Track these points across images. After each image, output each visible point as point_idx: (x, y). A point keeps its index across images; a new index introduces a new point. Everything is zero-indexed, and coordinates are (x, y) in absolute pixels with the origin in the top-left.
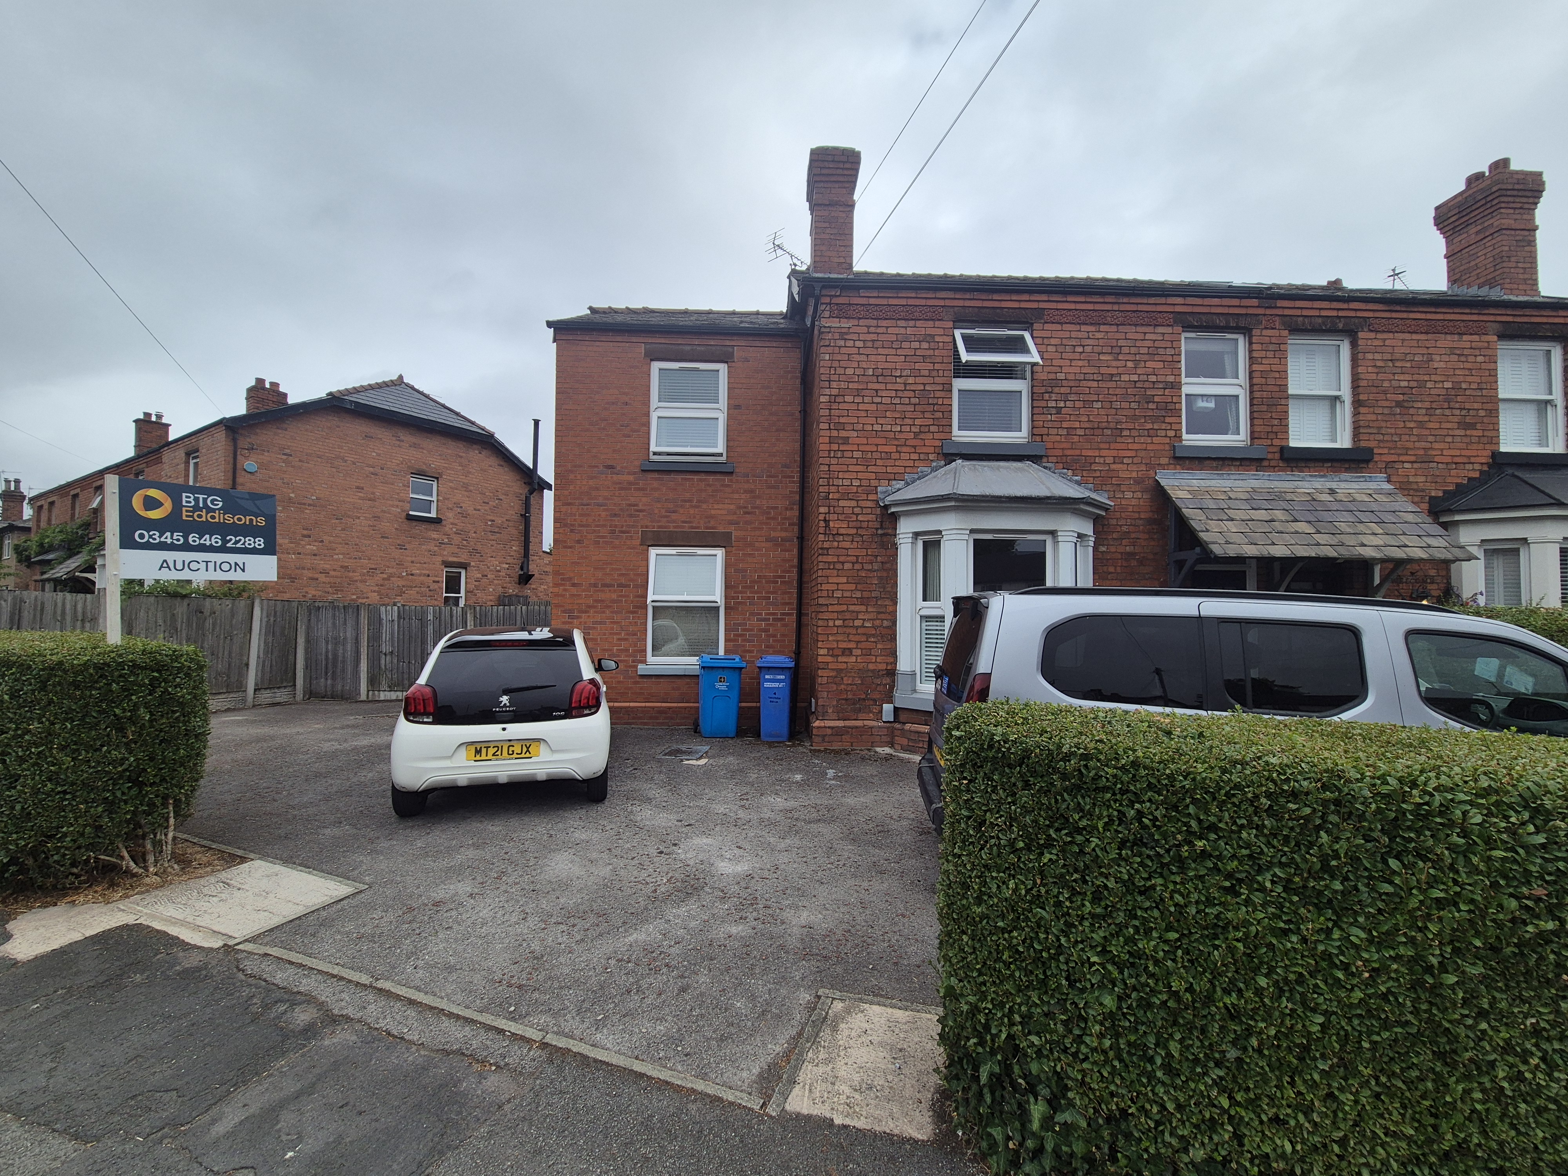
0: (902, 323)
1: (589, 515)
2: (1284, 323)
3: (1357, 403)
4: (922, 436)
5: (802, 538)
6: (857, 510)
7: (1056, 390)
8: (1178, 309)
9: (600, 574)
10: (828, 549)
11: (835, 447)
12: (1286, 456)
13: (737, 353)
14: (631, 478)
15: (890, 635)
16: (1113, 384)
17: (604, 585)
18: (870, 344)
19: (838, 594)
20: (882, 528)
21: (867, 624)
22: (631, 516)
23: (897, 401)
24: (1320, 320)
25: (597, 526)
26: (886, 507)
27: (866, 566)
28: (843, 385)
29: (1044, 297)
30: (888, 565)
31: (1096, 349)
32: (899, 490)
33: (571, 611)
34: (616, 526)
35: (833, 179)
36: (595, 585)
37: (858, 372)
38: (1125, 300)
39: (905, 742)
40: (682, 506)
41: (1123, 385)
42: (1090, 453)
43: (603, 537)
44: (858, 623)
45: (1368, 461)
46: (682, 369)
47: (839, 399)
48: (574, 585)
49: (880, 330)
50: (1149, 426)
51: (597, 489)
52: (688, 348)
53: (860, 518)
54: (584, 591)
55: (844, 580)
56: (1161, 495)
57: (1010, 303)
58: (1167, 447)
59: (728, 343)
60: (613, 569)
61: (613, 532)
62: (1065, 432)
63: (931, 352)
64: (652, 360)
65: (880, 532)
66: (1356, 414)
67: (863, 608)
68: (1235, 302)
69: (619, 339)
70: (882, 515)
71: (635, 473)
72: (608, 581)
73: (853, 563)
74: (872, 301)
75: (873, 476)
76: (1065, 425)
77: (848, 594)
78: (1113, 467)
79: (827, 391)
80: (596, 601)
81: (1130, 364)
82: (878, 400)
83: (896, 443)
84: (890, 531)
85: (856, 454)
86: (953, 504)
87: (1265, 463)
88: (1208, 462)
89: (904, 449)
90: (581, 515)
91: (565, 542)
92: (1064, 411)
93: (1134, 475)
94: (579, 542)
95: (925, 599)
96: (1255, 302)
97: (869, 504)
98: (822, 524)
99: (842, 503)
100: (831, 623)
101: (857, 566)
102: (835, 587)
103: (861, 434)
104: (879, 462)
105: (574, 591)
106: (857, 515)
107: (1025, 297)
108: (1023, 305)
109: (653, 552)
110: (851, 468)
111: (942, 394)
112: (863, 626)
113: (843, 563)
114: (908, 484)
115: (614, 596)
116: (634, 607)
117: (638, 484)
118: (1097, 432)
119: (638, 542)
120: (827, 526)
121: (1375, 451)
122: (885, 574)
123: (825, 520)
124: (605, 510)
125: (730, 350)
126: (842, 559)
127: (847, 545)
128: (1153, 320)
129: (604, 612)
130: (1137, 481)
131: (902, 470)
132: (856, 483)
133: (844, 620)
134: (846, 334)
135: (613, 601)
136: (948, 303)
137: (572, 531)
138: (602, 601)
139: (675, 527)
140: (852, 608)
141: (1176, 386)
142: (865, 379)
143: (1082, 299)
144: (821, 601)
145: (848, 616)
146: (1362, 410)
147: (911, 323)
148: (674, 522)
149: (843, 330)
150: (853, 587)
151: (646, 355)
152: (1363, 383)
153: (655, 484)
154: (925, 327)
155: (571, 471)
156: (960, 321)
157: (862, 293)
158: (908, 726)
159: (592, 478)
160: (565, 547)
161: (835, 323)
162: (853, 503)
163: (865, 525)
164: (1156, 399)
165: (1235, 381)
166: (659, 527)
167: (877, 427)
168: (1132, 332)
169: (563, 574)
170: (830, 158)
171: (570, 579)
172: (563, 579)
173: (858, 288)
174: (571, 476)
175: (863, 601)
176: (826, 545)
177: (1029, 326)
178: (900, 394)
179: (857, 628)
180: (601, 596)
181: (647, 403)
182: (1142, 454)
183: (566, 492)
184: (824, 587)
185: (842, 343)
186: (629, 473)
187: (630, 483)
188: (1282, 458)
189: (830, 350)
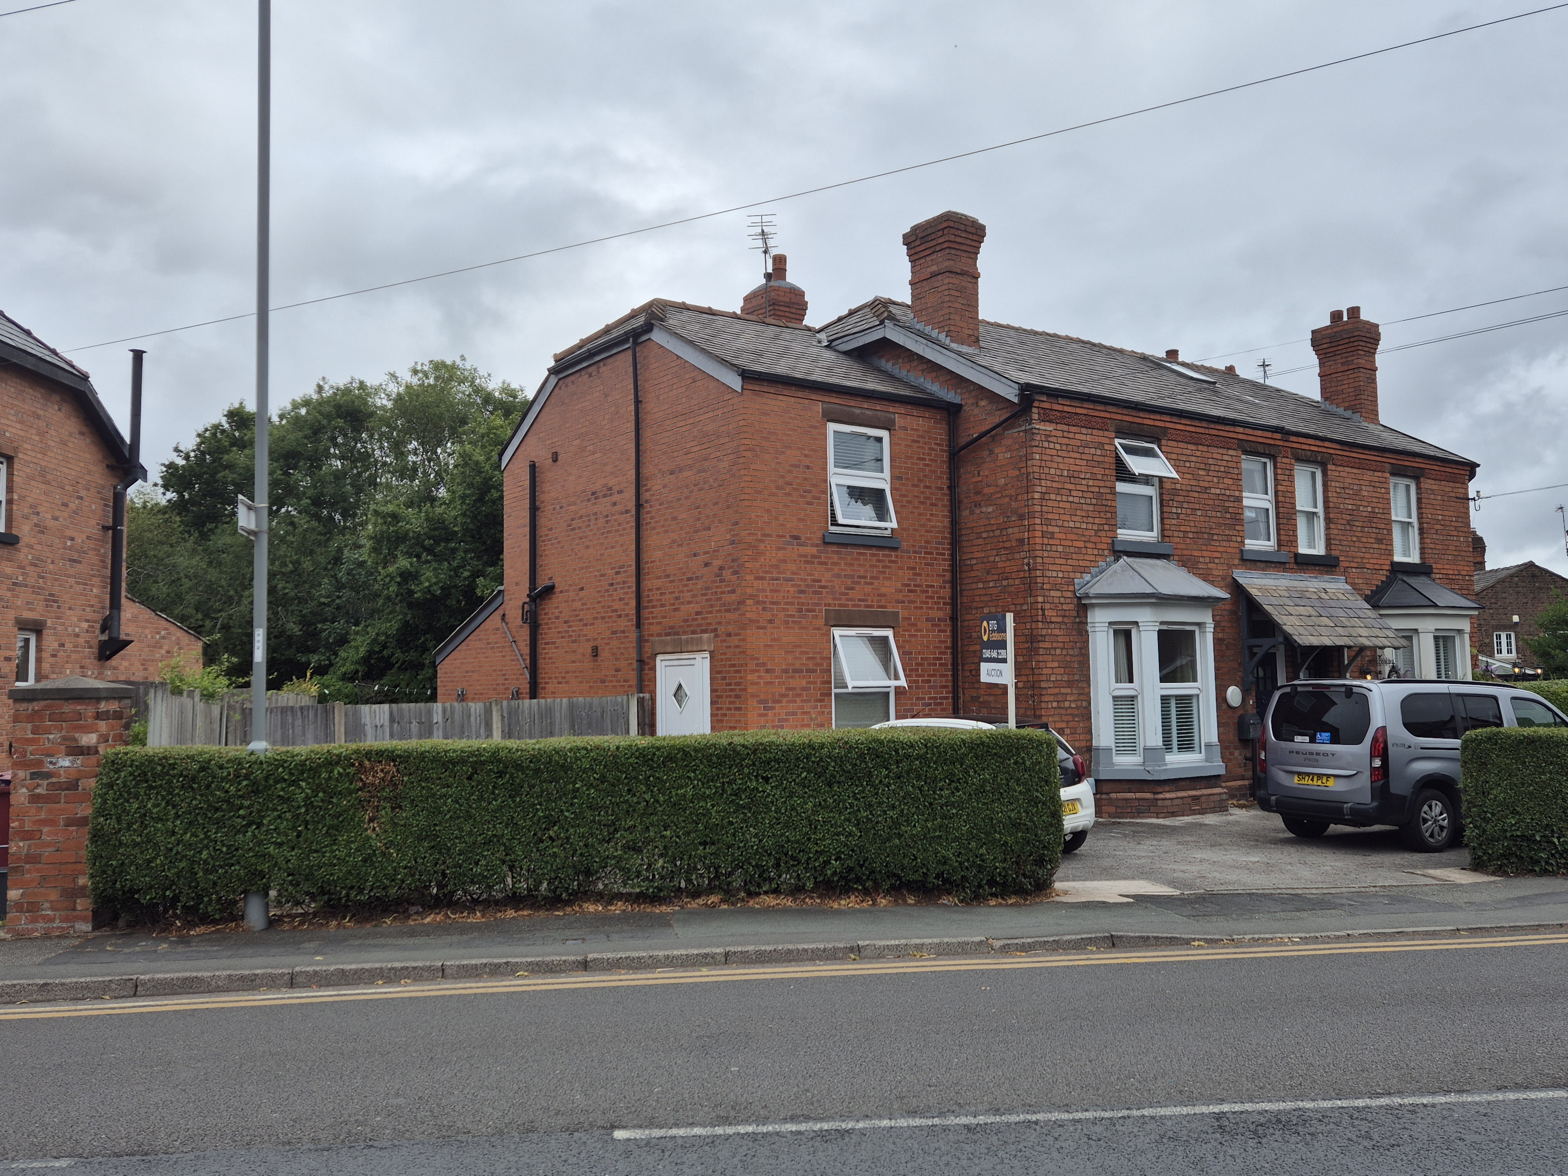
0: (1084, 431)
1: (778, 591)
2: (1292, 454)
3: (1328, 520)
4: (1100, 534)
5: (954, 619)
6: (1062, 600)
7: (1176, 498)
8: (1241, 437)
9: (790, 658)
10: (1045, 636)
11: (1046, 541)
12: (1299, 560)
13: (899, 421)
14: (814, 550)
15: (1086, 715)
16: (1206, 496)
17: (795, 671)
18: (1064, 447)
19: (1053, 678)
20: (1078, 616)
21: (1073, 705)
22: (815, 593)
23: (1082, 501)
24: (1309, 453)
25: (786, 603)
26: (1080, 598)
27: (1071, 652)
28: (1049, 484)
29: (1168, 418)
30: (1083, 651)
31: (1198, 465)
32: (1088, 582)
33: (765, 702)
34: (803, 604)
35: (963, 248)
36: (786, 671)
37: (1059, 472)
38: (1212, 426)
39: (1112, 809)
40: (858, 583)
41: (1212, 496)
42: (1196, 553)
43: (791, 616)
44: (1067, 704)
45: (1335, 566)
46: (853, 434)
47: (1047, 497)
48: (767, 671)
49: (1071, 435)
50: (1227, 532)
51: (785, 561)
52: (858, 411)
53: (1065, 607)
54: (777, 677)
55: (1056, 664)
56: (1237, 589)
57: (1148, 420)
58: (1237, 550)
59: (891, 409)
60: (802, 653)
61: (800, 610)
62: (1181, 535)
63: (1101, 459)
64: (828, 421)
65: (1077, 620)
66: (1327, 528)
67: (1068, 690)
68: (1269, 435)
69: (800, 394)
70: (1078, 604)
71: (817, 545)
72: (797, 667)
73: (1062, 649)
74: (1066, 409)
75: (1070, 569)
76: (1182, 529)
77: (1059, 678)
78: (1210, 565)
79: (1039, 489)
80: (787, 689)
81: (1215, 480)
82: (1071, 499)
83: (1084, 539)
84: (1084, 619)
85: (1060, 549)
86: (1154, 600)
87: (1287, 566)
88: (1259, 564)
89: (1089, 545)
90: (772, 591)
91: (758, 621)
92: (1181, 516)
93: (1221, 573)
94: (771, 621)
95: (1117, 682)
96: (1279, 436)
97: (1069, 594)
98: (1040, 612)
99: (1053, 593)
100: (1050, 706)
101: (1064, 652)
102: (1049, 671)
103: (1062, 529)
104: (1074, 556)
105: (768, 677)
106: (1062, 604)
107: (1158, 417)
108: (1157, 423)
109: (837, 632)
110: (1058, 561)
111: (1109, 497)
112: (1070, 707)
113: (1055, 649)
114: (1093, 577)
115: (804, 683)
116: (821, 695)
117: (820, 557)
118: (1200, 535)
119: (821, 622)
120: (1043, 614)
121: (1341, 559)
122: (1082, 659)
123: (1042, 609)
124: (793, 586)
125: (892, 416)
126: (1054, 645)
127: (1057, 632)
128: (1225, 444)
129: (795, 702)
130: (1224, 578)
131: (1088, 564)
132: (1060, 575)
133: (1058, 702)
134: (1050, 436)
135: (803, 689)
136: (1113, 416)
137: (764, 609)
138: (793, 689)
139: (854, 606)
140: (1063, 690)
141: (1239, 499)
142: (1062, 479)
143: (1189, 423)
144: (1043, 685)
145: (1060, 698)
146: (1332, 526)
147: (1090, 431)
148: (852, 600)
149: (1048, 433)
150: (1062, 671)
151: (824, 415)
152: (1331, 505)
153: (835, 558)
154: (1098, 436)
155: (762, 541)
156: (1121, 433)
157: (1061, 401)
158: (1113, 796)
159: (780, 549)
160: (758, 628)
161: (1042, 426)
162: (1059, 594)
163: (1067, 613)
164: (1231, 510)
165: (1265, 497)
166: (840, 605)
167: (1072, 524)
168: (1216, 453)
169: (757, 659)
170: (962, 227)
171: (764, 664)
172: (757, 665)
173: (1057, 396)
174: (762, 546)
175: (1070, 684)
176: (1044, 632)
177: (1157, 440)
178: (1085, 495)
179: (1066, 709)
180: (792, 683)
181: (825, 469)
182: (1224, 555)
183: (757, 565)
184: (1045, 671)
185: (1046, 444)
186: (812, 545)
187: (814, 556)
188: (1296, 563)
189: (1039, 450)
